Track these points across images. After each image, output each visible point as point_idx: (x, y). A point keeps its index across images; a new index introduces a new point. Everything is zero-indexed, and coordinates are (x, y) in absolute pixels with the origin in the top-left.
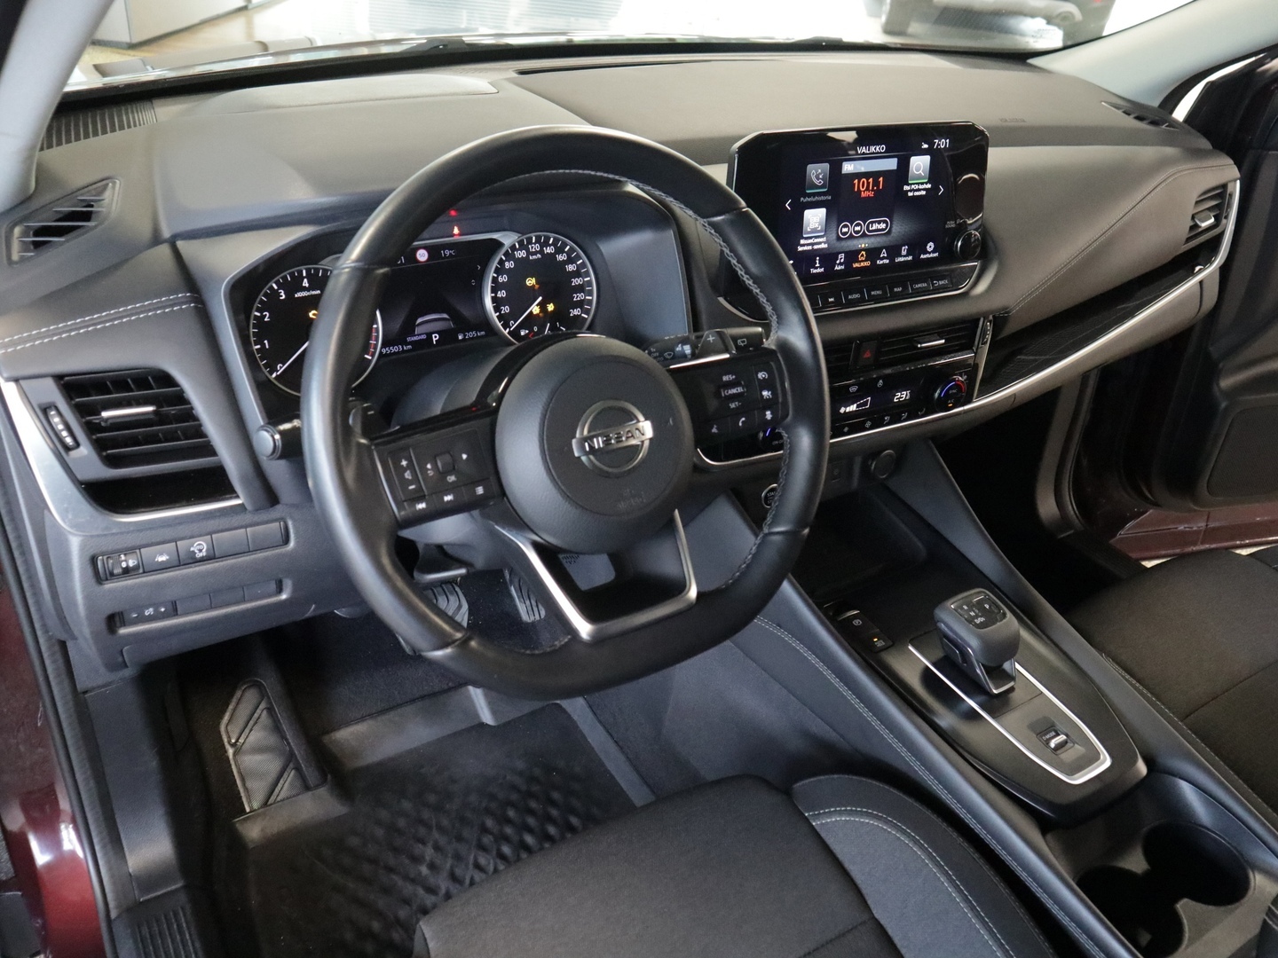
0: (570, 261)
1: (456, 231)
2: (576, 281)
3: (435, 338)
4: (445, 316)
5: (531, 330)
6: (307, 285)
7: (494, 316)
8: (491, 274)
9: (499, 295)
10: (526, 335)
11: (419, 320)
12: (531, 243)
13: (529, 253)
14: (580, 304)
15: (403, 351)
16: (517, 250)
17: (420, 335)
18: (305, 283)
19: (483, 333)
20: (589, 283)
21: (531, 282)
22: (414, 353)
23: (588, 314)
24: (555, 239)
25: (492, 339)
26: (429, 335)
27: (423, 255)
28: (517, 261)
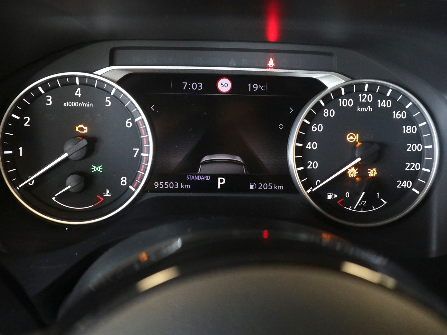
0: (410, 121)
1: (271, 63)
2: (413, 147)
3: (221, 182)
4: (239, 159)
5: (341, 195)
6: (80, 95)
7: (294, 170)
8: (302, 119)
9: (309, 146)
10: (334, 200)
11: (206, 158)
12: (362, 91)
13: (357, 103)
14: (413, 176)
15: (180, 190)
16: (343, 97)
17: (204, 175)
18: (78, 93)
19: (281, 187)
20: (431, 152)
21: (353, 138)
22: (192, 194)
23: (421, 190)
24: (394, 90)
25: (289, 197)
26: (214, 177)
27: (225, 85)
28: (340, 110)
